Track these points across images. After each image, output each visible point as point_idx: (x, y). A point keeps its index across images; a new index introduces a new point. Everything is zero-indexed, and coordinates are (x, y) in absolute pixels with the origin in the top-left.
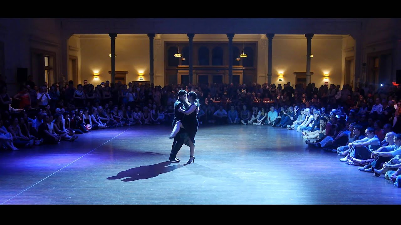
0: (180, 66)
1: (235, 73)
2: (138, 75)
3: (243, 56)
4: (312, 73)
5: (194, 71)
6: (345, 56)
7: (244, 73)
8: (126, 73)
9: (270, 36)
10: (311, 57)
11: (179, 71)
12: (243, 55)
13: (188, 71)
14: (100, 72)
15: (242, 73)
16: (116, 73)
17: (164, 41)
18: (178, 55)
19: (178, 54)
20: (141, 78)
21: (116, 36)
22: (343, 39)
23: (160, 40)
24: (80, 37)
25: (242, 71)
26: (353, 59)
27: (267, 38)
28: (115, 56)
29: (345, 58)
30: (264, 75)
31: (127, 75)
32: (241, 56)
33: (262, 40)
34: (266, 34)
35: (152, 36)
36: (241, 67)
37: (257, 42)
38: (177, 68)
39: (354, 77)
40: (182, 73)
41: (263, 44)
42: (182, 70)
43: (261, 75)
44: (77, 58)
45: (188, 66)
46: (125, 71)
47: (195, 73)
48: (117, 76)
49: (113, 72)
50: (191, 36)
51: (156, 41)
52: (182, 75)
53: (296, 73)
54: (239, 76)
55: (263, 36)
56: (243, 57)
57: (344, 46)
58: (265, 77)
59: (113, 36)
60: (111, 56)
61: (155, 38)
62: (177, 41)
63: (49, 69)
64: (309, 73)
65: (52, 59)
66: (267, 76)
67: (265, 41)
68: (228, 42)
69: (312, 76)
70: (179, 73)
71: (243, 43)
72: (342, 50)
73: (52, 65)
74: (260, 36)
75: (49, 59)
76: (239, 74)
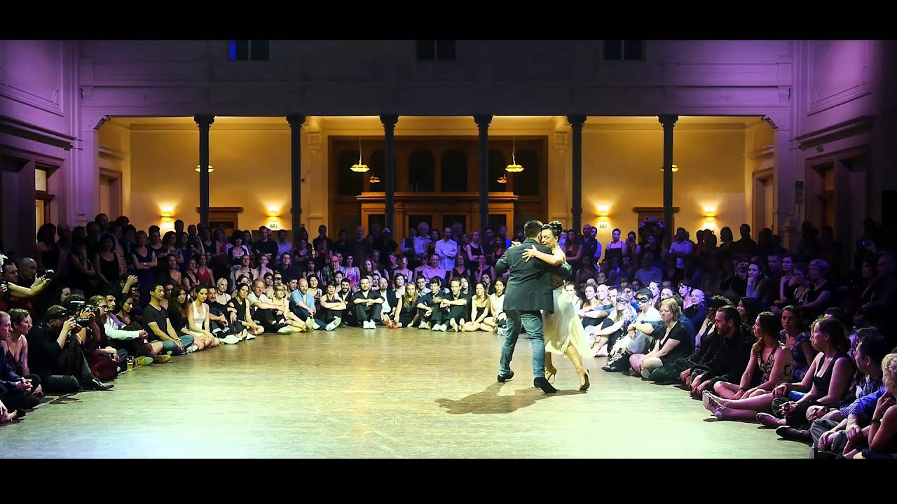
0: (366, 195)
1: (494, 209)
2: (265, 217)
3: (515, 168)
4: (677, 210)
5: (396, 206)
6: (753, 170)
7: (515, 210)
8: (239, 210)
9: (576, 122)
10: (674, 170)
11: (364, 206)
12: (514, 165)
13: (383, 206)
14: (177, 209)
15: (513, 211)
16: (213, 212)
17: (329, 136)
18: (360, 168)
19: (360, 165)
20: (272, 223)
22: (746, 130)
23: (319, 135)
24: (131, 127)
25: (511, 206)
26: (772, 176)
27: (569, 127)
28: (210, 171)
29: (753, 174)
30: (563, 214)
31: (239, 215)
32: (510, 170)
33: (557, 132)
34: (566, 117)
35: (296, 122)
36: (511, 194)
37: (546, 137)
38: (359, 198)
39: (776, 216)
40: (371, 211)
41: (560, 142)
42: (371, 202)
43: (555, 214)
44: (121, 175)
45: (382, 194)
46: (236, 206)
47: (403, 210)
48: (212, 218)
49: (204, 209)
50: (389, 121)
51: (309, 135)
52: (369, 215)
53: (637, 210)
54: (505, 216)
55: (560, 122)
56: (515, 171)
57: (749, 147)
58: (567, 219)
59: (204, 123)
60: (199, 170)
61: (305, 128)
62: (359, 136)
63: (46, 197)
64: (669, 210)
65: (54, 176)
66: (571, 215)
67: (563, 134)
68: (478, 138)
69: (676, 216)
70: (362, 210)
71: (514, 139)
72: (746, 155)
73: (54, 190)
74: (553, 123)
75: (48, 176)
76: (505, 213)
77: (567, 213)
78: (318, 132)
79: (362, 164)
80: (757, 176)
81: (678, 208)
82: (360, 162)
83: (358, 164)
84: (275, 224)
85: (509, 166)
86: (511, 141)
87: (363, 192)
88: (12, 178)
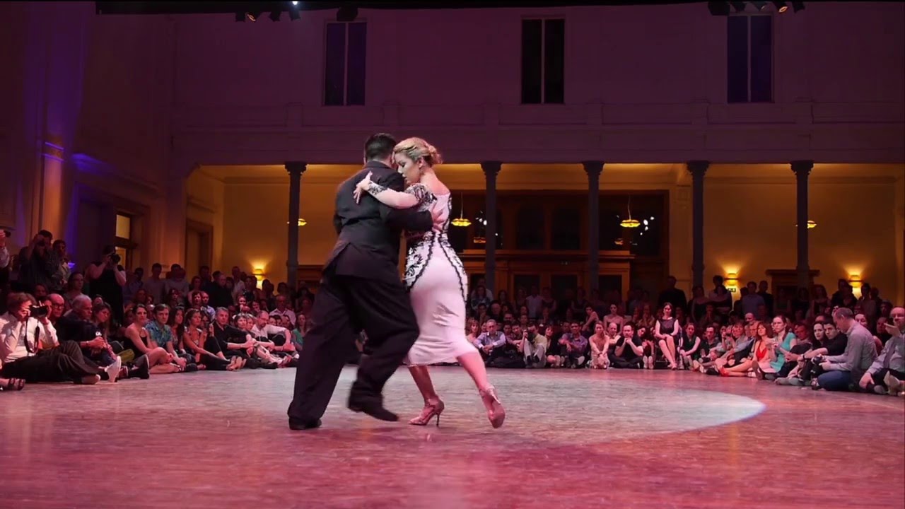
0: (468, 252)
1: (611, 269)
3: (630, 223)
4: (816, 273)
5: (502, 264)
7: (631, 270)
9: (697, 170)
12: (630, 220)
13: (483, 264)
14: (268, 266)
15: (628, 271)
16: (303, 269)
18: (461, 223)
19: (461, 219)
21: (305, 169)
22: (896, 184)
24: (227, 179)
25: (627, 266)
32: (625, 226)
33: (678, 186)
34: (686, 165)
36: (627, 254)
37: (667, 191)
40: (473, 270)
41: (682, 197)
42: (473, 260)
44: (212, 228)
45: (485, 252)
47: (507, 269)
50: (491, 169)
52: (472, 275)
53: (771, 273)
54: (620, 278)
55: (681, 170)
56: (630, 226)
57: (899, 201)
59: (296, 171)
62: (460, 191)
64: (805, 273)
67: (685, 188)
68: (587, 193)
69: (815, 279)
71: (630, 193)
72: (895, 211)
74: (674, 176)
75: (131, 222)
76: (620, 273)
79: (464, 218)
81: (818, 271)
82: (462, 215)
83: (459, 218)
85: (624, 221)
86: (627, 196)
87: (466, 249)
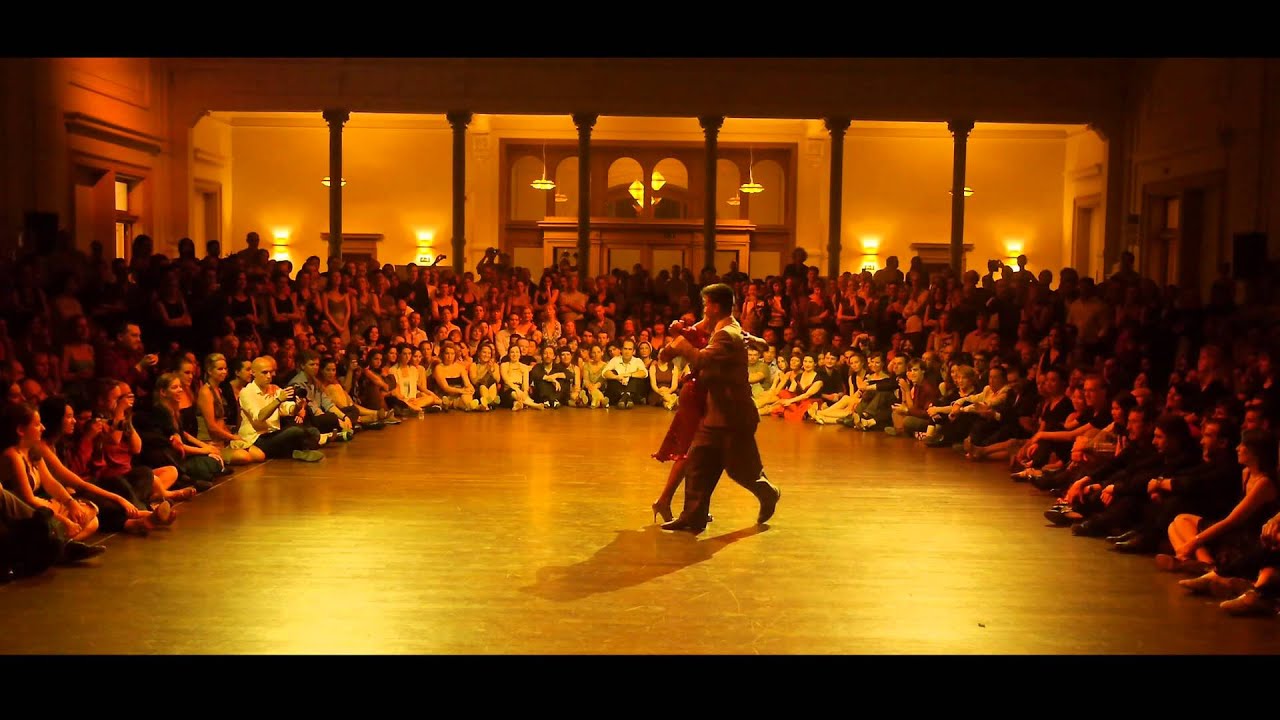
0: (550, 220)
1: (725, 241)
2: (414, 247)
3: (752, 188)
4: (970, 248)
5: (593, 235)
6: (1074, 195)
7: (751, 244)
8: (375, 239)
9: (838, 127)
10: (966, 194)
11: (547, 235)
12: (752, 185)
13: (575, 236)
14: (292, 235)
15: (748, 246)
16: (345, 239)
17: (502, 140)
18: (543, 184)
19: (543, 181)
20: (424, 256)
21: (347, 119)
22: (1068, 139)
23: (488, 137)
24: (233, 122)
25: (746, 238)
26: (1098, 205)
27: (827, 134)
28: (343, 184)
29: (1075, 200)
30: (818, 251)
31: (380, 246)
32: (745, 191)
33: (811, 139)
34: (823, 121)
35: (460, 121)
36: (745, 223)
37: (796, 145)
38: (541, 224)
39: (1102, 260)
40: (556, 243)
41: (814, 151)
42: (557, 231)
44: (220, 188)
45: (574, 220)
46: (374, 232)
47: (599, 242)
48: (346, 248)
49: (335, 236)
50: (585, 123)
51: (474, 137)
52: (555, 249)
53: (917, 247)
54: (737, 253)
55: (816, 127)
56: (751, 191)
57: (1070, 165)
58: (821, 257)
59: (336, 120)
60: (328, 184)
61: (470, 128)
62: (542, 140)
63: (128, 219)
64: (958, 248)
65: (138, 190)
66: (827, 254)
67: (820, 142)
68: (703, 146)
69: (968, 256)
70: (545, 241)
71: (751, 147)
72: (1066, 174)
73: (138, 209)
74: (805, 128)
75: (129, 190)
76: (737, 248)
77: (821, 248)
78: (487, 134)
79: (547, 179)
80: (1078, 204)
81: (971, 245)
82: (544, 175)
83: (541, 179)
84: (427, 257)
85: (745, 185)
86: (748, 150)
88: (86, 195)
